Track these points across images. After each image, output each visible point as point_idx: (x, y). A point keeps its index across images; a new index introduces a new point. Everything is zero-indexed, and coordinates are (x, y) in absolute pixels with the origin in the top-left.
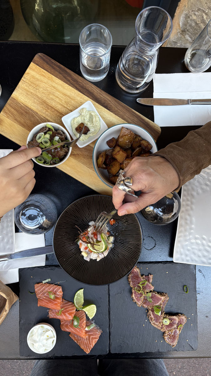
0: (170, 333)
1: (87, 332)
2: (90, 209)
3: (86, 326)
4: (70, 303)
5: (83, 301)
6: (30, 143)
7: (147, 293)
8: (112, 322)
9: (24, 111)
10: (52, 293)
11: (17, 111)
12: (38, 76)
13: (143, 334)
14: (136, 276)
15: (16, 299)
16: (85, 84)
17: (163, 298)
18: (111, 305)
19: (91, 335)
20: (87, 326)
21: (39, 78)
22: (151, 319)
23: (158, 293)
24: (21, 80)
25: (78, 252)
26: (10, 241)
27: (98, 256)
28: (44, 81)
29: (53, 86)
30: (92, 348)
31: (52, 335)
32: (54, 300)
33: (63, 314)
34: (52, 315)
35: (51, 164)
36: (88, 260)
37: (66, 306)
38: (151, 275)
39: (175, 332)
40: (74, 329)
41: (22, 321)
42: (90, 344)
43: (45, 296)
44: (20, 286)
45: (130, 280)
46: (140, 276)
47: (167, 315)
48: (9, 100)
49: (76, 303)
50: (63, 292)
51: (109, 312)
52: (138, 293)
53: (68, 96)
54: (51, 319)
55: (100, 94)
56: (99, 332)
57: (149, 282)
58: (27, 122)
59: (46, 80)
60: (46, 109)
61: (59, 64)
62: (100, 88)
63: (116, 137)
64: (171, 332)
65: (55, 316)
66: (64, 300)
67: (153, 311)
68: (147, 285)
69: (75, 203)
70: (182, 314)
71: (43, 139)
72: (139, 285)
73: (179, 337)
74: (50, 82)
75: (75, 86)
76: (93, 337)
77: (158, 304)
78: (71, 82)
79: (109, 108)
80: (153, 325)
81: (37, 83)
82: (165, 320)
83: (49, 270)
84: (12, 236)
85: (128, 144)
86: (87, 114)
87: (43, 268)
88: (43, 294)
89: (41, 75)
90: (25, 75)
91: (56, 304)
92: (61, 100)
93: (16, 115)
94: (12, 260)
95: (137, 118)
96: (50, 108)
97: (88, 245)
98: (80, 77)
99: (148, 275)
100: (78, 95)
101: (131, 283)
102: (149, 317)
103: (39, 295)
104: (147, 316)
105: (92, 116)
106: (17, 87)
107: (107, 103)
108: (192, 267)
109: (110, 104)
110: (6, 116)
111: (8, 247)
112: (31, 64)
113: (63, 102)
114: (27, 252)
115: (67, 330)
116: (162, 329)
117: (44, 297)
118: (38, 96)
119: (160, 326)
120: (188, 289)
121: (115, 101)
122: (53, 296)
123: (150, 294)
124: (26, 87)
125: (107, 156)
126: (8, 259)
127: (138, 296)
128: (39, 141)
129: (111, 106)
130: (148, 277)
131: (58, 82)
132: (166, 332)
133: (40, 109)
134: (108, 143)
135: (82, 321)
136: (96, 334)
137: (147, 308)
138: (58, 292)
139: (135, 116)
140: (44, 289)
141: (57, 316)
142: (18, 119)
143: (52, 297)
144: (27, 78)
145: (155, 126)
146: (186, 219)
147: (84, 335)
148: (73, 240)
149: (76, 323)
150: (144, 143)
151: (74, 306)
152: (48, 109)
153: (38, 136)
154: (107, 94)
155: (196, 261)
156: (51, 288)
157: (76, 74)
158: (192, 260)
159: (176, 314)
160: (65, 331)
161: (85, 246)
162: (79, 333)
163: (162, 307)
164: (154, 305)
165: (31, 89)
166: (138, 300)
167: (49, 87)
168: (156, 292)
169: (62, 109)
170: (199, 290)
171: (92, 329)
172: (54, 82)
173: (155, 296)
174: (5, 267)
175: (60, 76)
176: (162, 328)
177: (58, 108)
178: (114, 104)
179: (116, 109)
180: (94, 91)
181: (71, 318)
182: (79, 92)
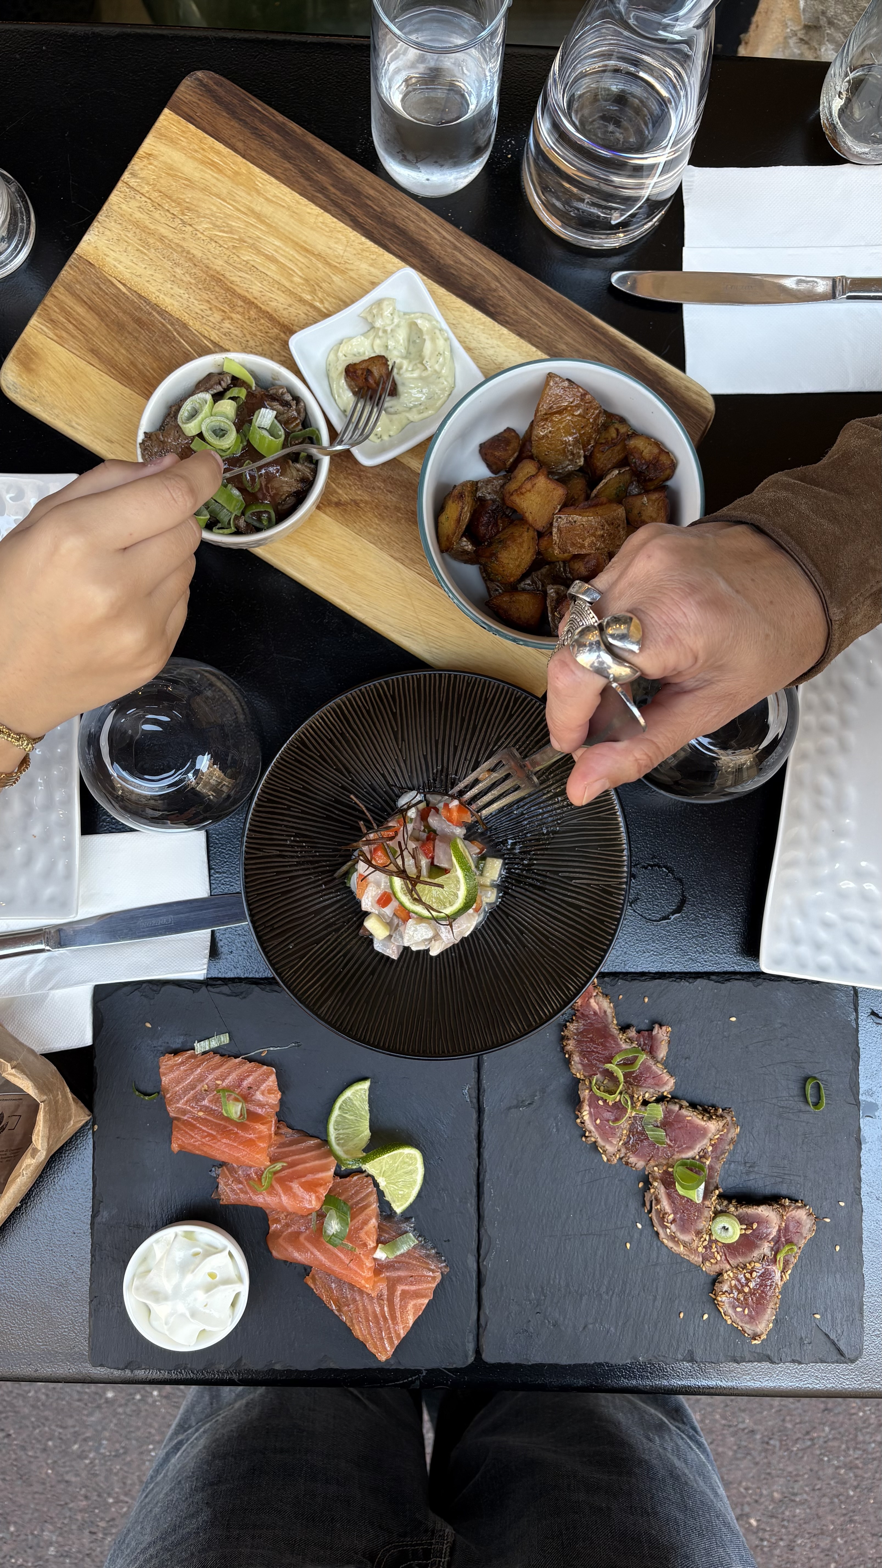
0: (743, 1280)
1: (380, 1268)
2: (403, 740)
3: (379, 1242)
4: (312, 1142)
5: (367, 1133)
6: (154, 438)
7: (645, 1103)
8: (492, 1229)
9: (131, 316)
10: (234, 1095)
11: (98, 314)
12: (189, 168)
13: (624, 1283)
14: (598, 1030)
15: (78, 1117)
16: (391, 204)
17: (713, 1126)
18: (486, 1155)
19: (399, 1280)
20: (384, 1243)
21: (196, 175)
22: (662, 1216)
23: (693, 1105)
24: (120, 184)
25: (348, 921)
26: (61, 866)
27: (436, 937)
28: (215, 190)
29: (253, 211)
30: (402, 1335)
31: (232, 1273)
32: (242, 1126)
33: (278, 1187)
34: (233, 1190)
35: (238, 532)
36: (393, 953)
37: (294, 1153)
38: (661, 1025)
39: (766, 1276)
40: (325, 1251)
41: (104, 1215)
42: (395, 1323)
43: (206, 1109)
44: (96, 1063)
45: (571, 1045)
46: (614, 1030)
47: (730, 1202)
48: (66, 268)
49: (337, 1139)
50: (280, 1089)
51: (479, 1186)
52: (605, 1101)
53: (319, 256)
54: (226, 1207)
55: (456, 248)
56: (433, 1271)
57: (653, 1057)
58: (143, 365)
59: (224, 186)
60: (226, 308)
61: (281, 118)
62: (457, 225)
63: (519, 424)
64: (748, 1275)
65: (246, 1193)
66: (285, 1130)
67: (668, 1181)
68: (646, 1068)
69: (339, 707)
70: (797, 1201)
71: (208, 421)
72: (608, 1066)
73: (782, 1300)
74: (241, 194)
75: (350, 215)
76: (407, 1288)
77: (690, 1154)
78: (333, 197)
79: (492, 309)
80: (670, 1244)
81: (188, 195)
82: (722, 1222)
83: (223, 997)
84: (68, 847)
85: (572, 454)
86: (398, 326)
87: (198, 989)
88: (197, 1099)
89: (203, 162)
90: (136, 164)
91: (250, 1143)
92: (289, 276)
93: (93, 333)
94: (62, 951)
95: (612, 351)
96: (240, 303)
97: (392, 886)
98: (370, 177)
99: (652, 1029)
100: (363, 250)
101: (576, 1058)
102: (650, 1211)
103: (178, 1101)
104: (644, 1204)
105: (420, 332)
106: (100, 213)
107: (484, 286)
108: (842, 998)
109: (495, 290)
110: (51, 335)
111: (49, 891)
112: (162, 117)
113: (297, 279)
114: (132, 918)
115: (298, 1256)
116: (708, 1264)
117: (200, 1110)
118: (188, 252)
119: (700, 1249)
120: (823, 1092)
121: (520, 279)
122: (240, 1105)
123: (658, 1111)
124: (138, 215)
125: (480, 503)
126: (48, 948)
127: (607, 1115)
128: (191, 428)
129: (501, 298)
130: (652, 1038)
131: (275, 196)
132: (725, 1276)
133: (198, 307)
134: (487, 451)
135: (361, 1218)
136: (420, 1279)
137: (644, 1169)
138: (258, 1093)
139: (603, 343)
140: (201, 1079)
141: (255, 1192)
142: (105, 349)
143: (234, 1110)
144: (142, 174)
145: (687, 388)
146: (818, 790)
147: (367, 1280)
148: (328, 871)
149: (333, 1226)
150: (642, 448)
151: (331, 1152)
152: (233, 307)
153: (187, 407)
154: (485, 249)
155: (860, 971)
156: (229, 1074)
157: (353, 162)
158: (843, 968)
159: (772, 1200)
160: (285, 1262)
161: (380, 892)
162: (347, 1267)
163: (711, 1168)
164: (676, 1157)
165: (163, 220)
166: (607, 1133)
167: (241, 216)
168: (685, 1104)
169: (291, 310)
170: (869, 1099)
171: (402, 1255)
172: (258, 192)
173: (679, 1118)
174: (33, 979)
175: (286, 170)
176: (705, 1259)
177: (274, 304)
178: (514, 291)
179: (523, 312)
180: (431, 238)
181: (314, 1202)
182: (363, 239)
